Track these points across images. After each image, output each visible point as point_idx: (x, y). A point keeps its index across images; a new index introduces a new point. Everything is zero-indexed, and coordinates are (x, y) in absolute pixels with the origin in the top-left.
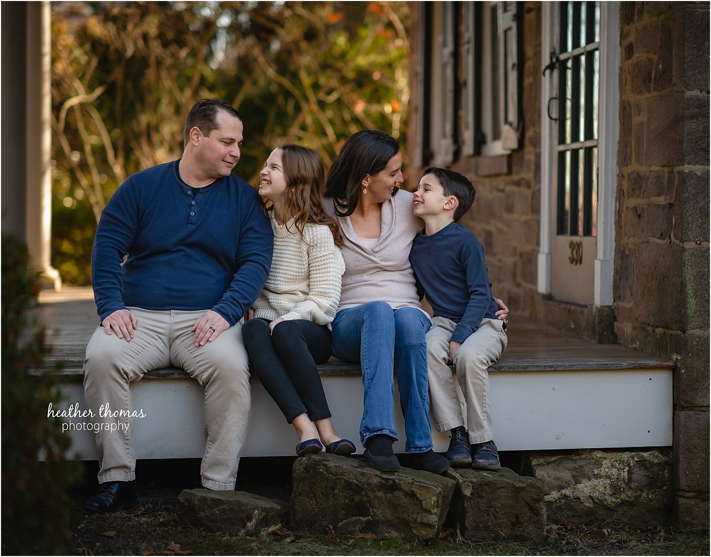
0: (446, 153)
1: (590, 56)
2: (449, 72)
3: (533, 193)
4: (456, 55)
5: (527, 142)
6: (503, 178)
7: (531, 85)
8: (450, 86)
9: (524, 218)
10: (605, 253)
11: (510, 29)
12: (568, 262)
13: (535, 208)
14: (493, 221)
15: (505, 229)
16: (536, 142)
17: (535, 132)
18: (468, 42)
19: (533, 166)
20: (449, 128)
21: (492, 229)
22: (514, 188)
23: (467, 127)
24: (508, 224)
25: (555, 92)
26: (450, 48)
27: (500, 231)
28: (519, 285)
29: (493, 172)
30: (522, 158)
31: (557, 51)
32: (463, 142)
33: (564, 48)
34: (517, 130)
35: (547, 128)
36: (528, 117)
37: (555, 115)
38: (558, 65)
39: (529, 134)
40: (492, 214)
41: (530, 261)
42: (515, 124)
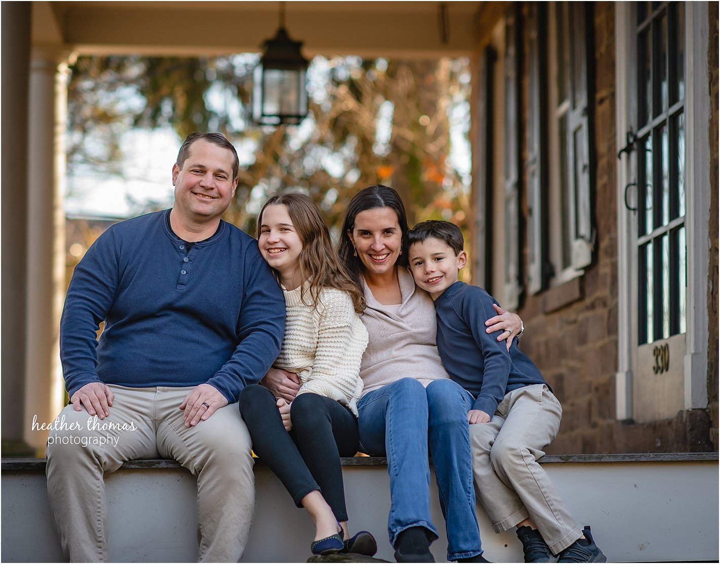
0: (510, 299)
1: (673, 119)
2: (513, 207)
3: (610, 312)
4: (520, 184)
5: (601, 254)
6: (575, 306)
7: (605, 186)
8: (514, 223)
9: (600, 344)
10: (696, 344)
11: (580, 127)
12: (653, 374)
13: (612, 328)
14: (564, 361)
15: (578, 365)
16: (613, 251)
17: (611, 239)
18: (533, 162)
19: (609, 280)
20: (513, 270)
21: (563, 370)
22: (589, 314)
23: (532, 261)
24: (581, 358)
25: (634, 178)
26: (513, 179)
27: (572, 370)
28: (594, 426)
29: (562, 304)
30: (597, 274)
31: (635, 129)
32: (529, 280)
33: (643, 122)
34: (590, 241)
35: (624, 224)
36: (602, 223)
37: (633, 203)
38: (636, 145)
39: (604, 244)
40: (563, 353)
41: (608, 391)
42: (588, 236)
